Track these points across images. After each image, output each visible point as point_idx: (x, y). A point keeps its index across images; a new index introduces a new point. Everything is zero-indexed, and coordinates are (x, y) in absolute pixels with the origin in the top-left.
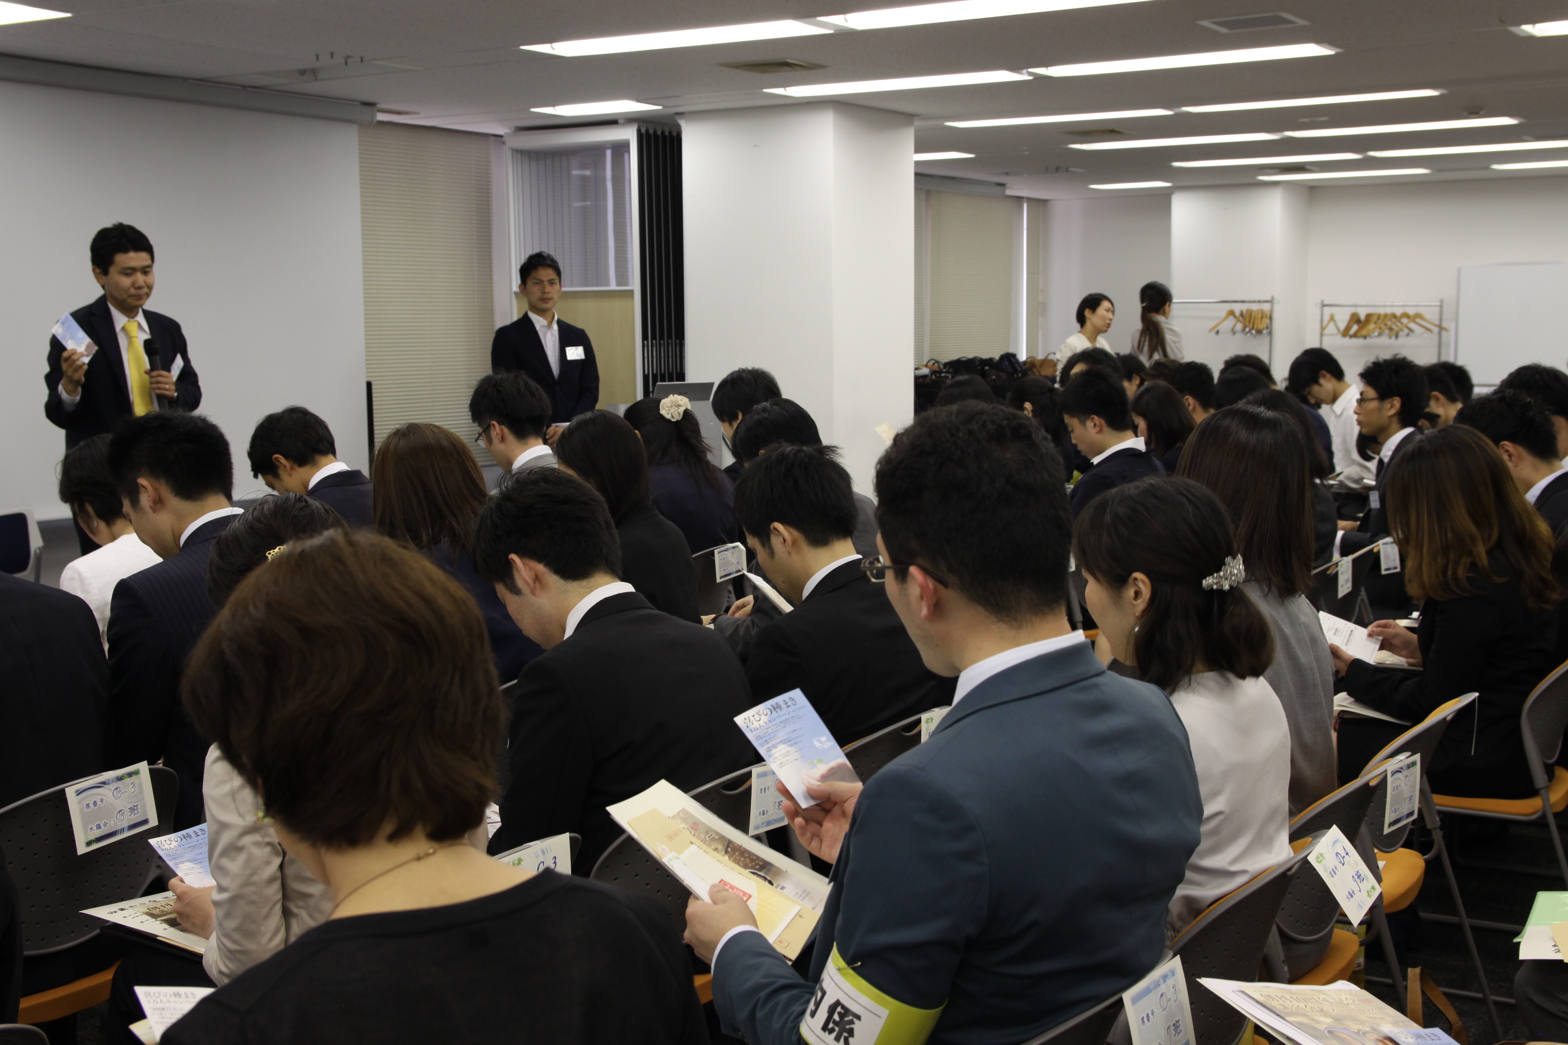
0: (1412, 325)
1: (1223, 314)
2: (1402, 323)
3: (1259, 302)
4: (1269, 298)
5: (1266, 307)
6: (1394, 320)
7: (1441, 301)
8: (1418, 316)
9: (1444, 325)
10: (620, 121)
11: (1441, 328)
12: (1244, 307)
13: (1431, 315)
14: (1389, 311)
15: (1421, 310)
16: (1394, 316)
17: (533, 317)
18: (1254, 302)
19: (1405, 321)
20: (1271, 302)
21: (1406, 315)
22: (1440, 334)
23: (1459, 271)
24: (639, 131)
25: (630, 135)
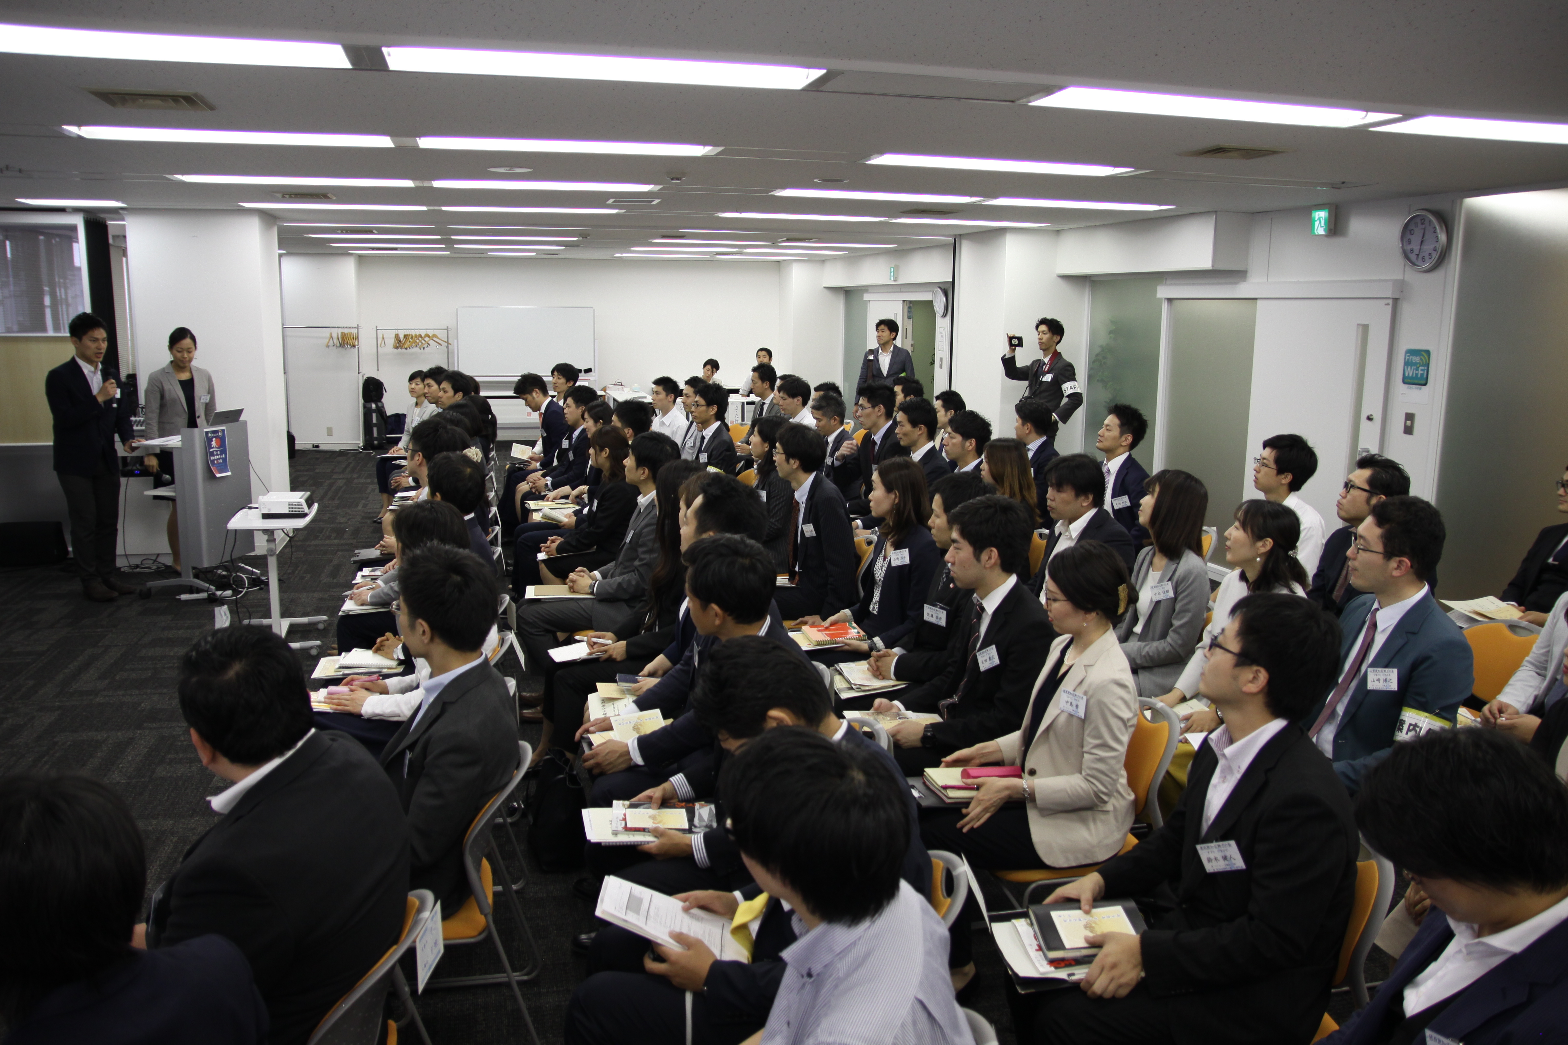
0: (431, 342)
1: (328, 335)
2: (425, 341)
3: (350, 328)
4: (356, 326)
5: (354, 331)
6: (420, 339)
7: (447, 327)
8: (435, 336)
9: (449, 342)
10: (67, 210)
11: (448, 342)
12: (340, 331)
13: (442, 335)
14: (418, 333)
15: (436, 333)
16: (420, 336)
17: (82, 363)
18: (346, 328)
19: (427, 339)
20: (357, 328)
21: (428, 336)
22: (447, 347)
23: (457, 309)
24: (84, 218)
25: (78, 221)
